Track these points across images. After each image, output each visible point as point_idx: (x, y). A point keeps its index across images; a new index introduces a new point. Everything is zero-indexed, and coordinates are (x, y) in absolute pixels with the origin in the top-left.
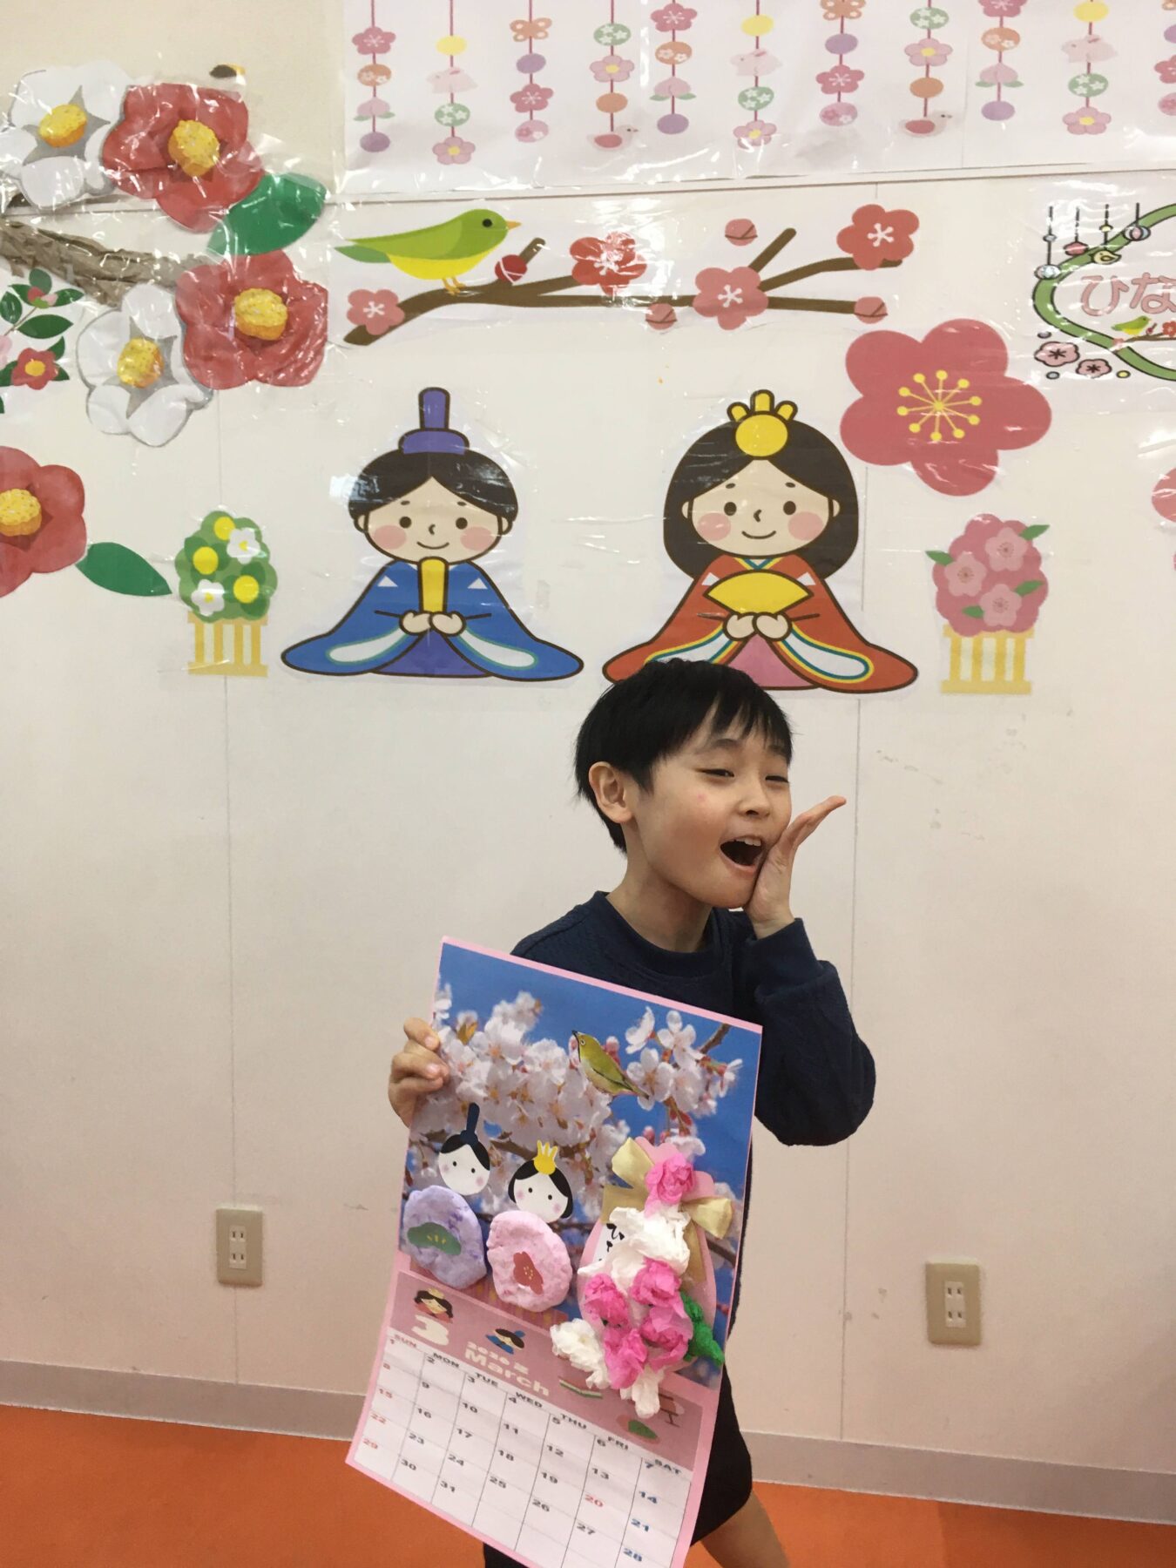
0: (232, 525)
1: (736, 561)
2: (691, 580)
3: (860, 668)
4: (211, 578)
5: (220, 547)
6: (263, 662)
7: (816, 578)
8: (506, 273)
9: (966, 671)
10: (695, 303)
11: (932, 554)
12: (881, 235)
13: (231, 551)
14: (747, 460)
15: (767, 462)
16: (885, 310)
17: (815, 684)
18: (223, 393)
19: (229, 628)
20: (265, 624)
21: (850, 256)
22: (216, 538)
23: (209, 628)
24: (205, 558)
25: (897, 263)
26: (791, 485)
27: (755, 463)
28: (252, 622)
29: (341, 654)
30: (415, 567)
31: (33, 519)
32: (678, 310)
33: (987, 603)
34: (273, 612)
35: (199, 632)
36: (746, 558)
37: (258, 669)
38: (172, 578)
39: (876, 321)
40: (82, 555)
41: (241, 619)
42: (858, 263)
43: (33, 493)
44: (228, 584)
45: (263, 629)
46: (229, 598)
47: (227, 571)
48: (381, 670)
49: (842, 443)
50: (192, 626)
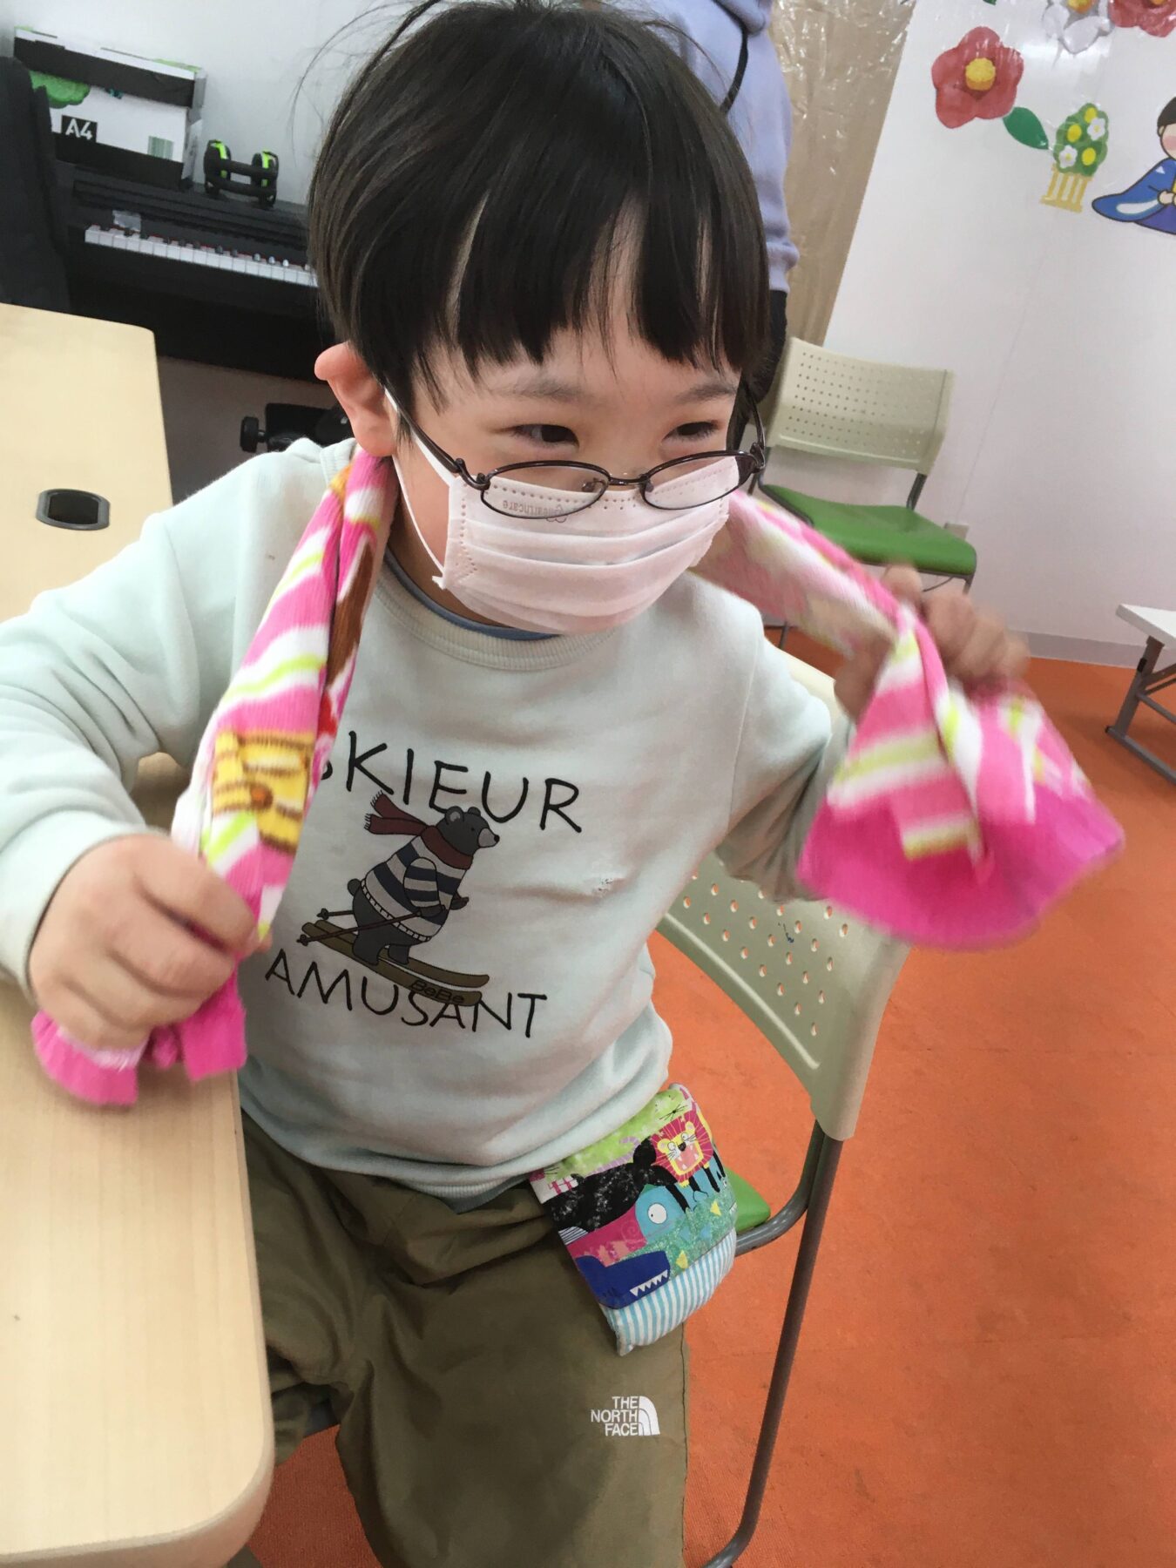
0: (1095, 114)
4: (1073, 145)
5: (1084, 127)
6: (1081, 204)
13: (1090, 131)
18: (1122, 29)
19: (1071, 179)
20: (1091, 180)
22: (1085, 120)
23: (1061, 175)
28: (1087, 177)
29: (1125, 209)
31: (989, 81)
34: (1098, 173)
35: (1055, 177)
37: (1077, 208)
38: (1052, 140)
40: (1007, 112)
41: (1079, 175)
43: (994, 64)
44: (1080, 151)
45: (1088, 183)
46: (1079, 158)
47: (1084, 142)
48: (1140, 222)
50: (1053, 173)
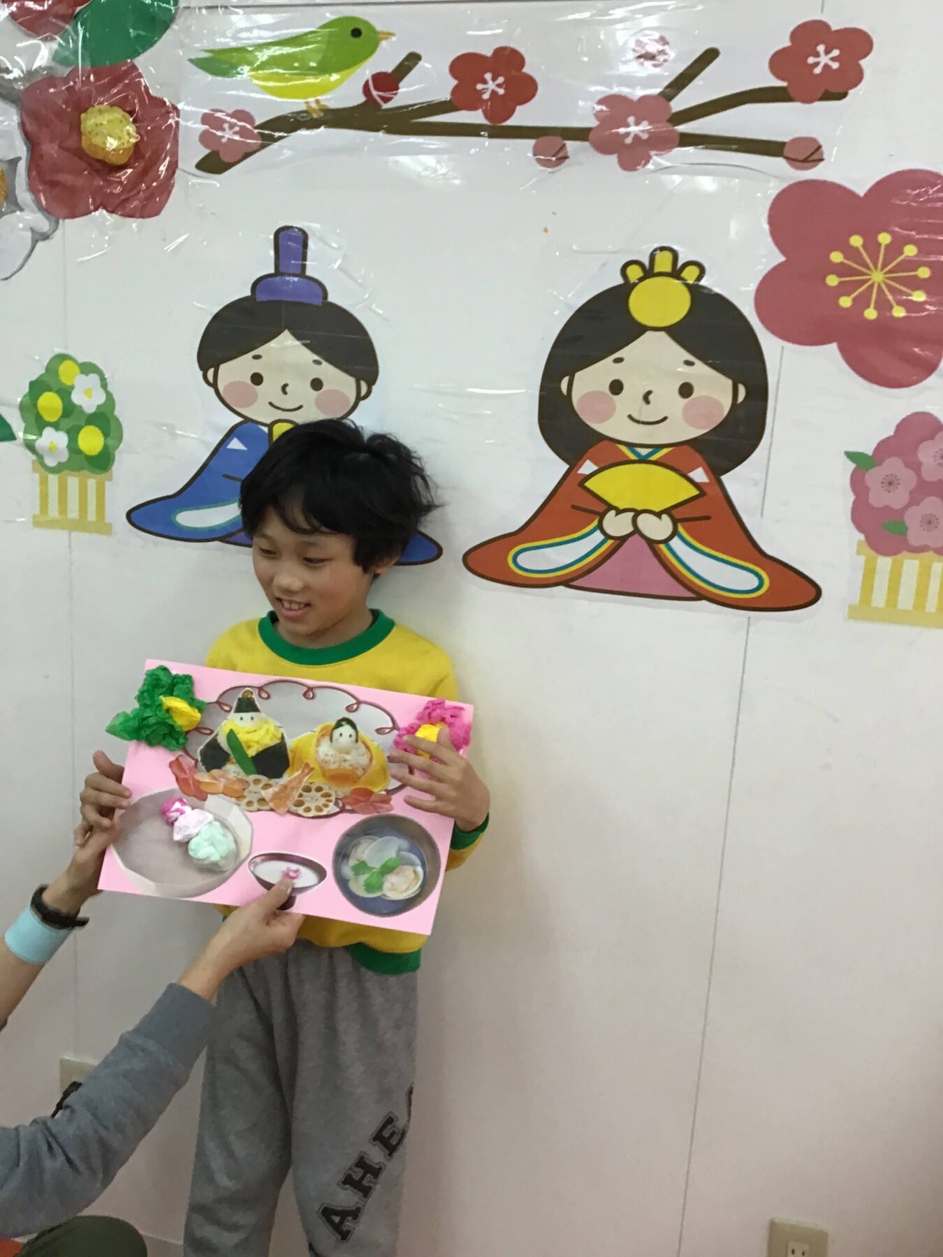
0: (77, 370)
1: (618, 448)
2: (565, 467)
3: (754, 582)
4: (56, 426)
5: (65, 393)
6: (107, 520)
7: (710, 473)
8: (375, 93)
9: (879, 598)
10: (591, 135)
11: (851, 456)
12: (824, 60)
13: (76, 398)
14: (641, 330)
15: (663, 334)
16: (822, 154)
17: (699, 595)
18: (69, 222)
19: (73, 482)
20: (110, 479)
21: (784, 84)
22: (61, 383)
23: (53, 479)
24: (50, 403)
25: (842, 96)
26: (689, 363)
27: (648, 334)
28: (98, 476)
29: (188, 519)
30: (266, 429)
32: (571, 145)
33: (913, 519)
34: (117, 467)
35: (44, 482)
36: (631, 446)
37: (102, 527)
38: (17, 424)
39: (808, 168)
41: (85, 473)
42: (792, 94)
44: (73, 434)
45: (107, 484)
46: (73, 448)
47: (72, 418)
48: (227, 539)
49: (755, 315)
50: (37, 476)
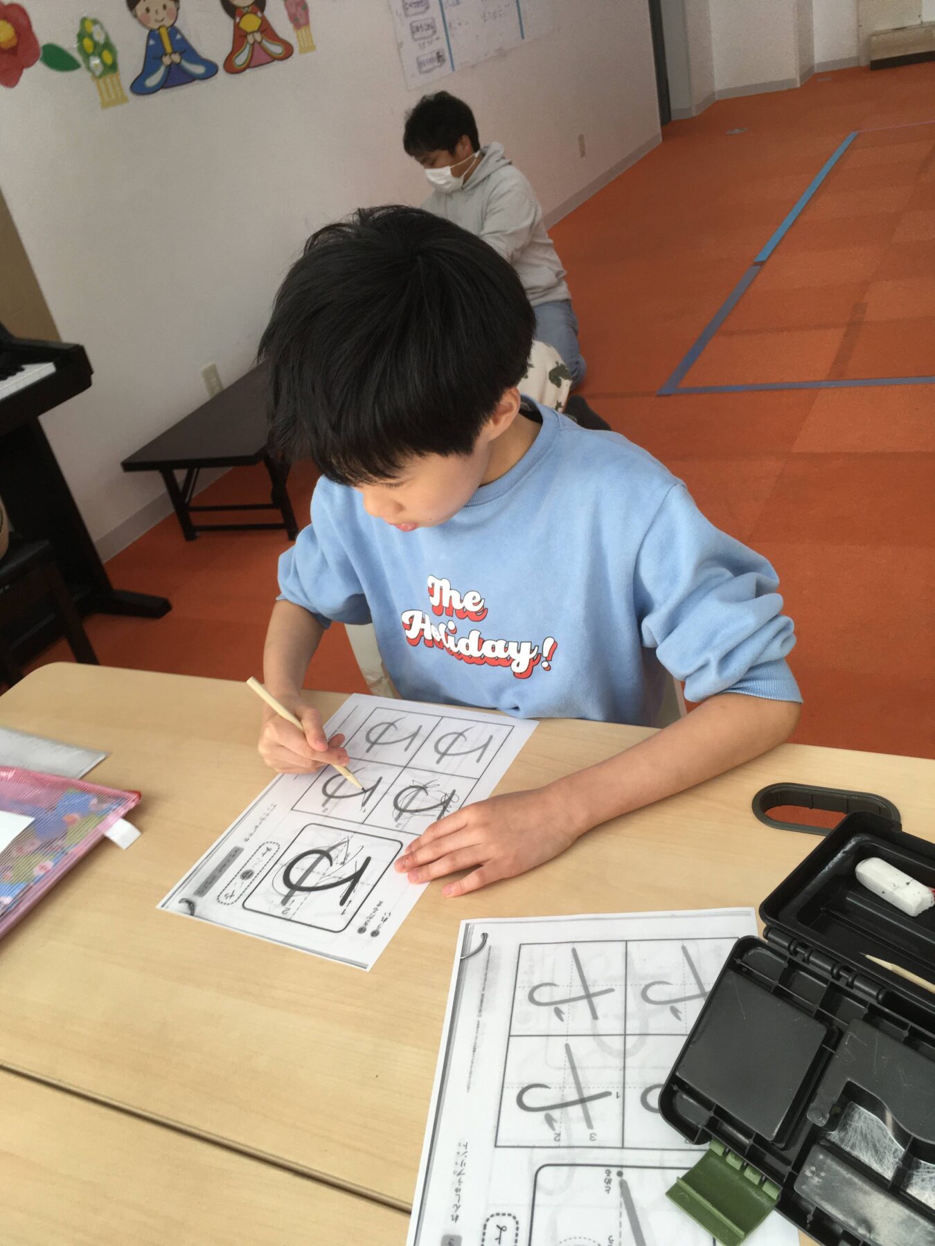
0: (91, 24)
1: (242, 10)
2: (233, 22)
3: (281, 49)
4: (93, 54)
5: (91, 36)
6: (124, 95)
7: (261, 12)
9: (302, 44)
13: (96, 38)
17: (274, 59)
19: (108, 80)
20: (119, 74)
22: (88, 32)
23: (101, 81)
24: (88, 43)
28: (115, 74)
29: (150, 82)
30: (158, 32)
31: (13, 37)
33: (298, 15)
34: (120, 65)
35: (98, 84)
36: (244, 8)
37: (124, 100)
38: (78, 57)
40: (39, 53)
41: (111, 74)
43: (8, 22)
44: (100, 56)
45: (119, 77)
46: (103, 62)
47: (98, 49)
48: (164, 87)
50: (94, 82)
